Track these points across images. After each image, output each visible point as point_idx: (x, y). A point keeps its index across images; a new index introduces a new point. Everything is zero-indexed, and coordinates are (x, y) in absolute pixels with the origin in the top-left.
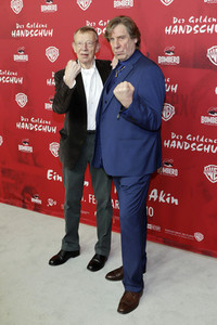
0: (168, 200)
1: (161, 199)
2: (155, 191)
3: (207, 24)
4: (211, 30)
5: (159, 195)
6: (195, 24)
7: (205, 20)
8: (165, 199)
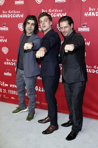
0: (42, 90)
1: (39, 90)
2: (37, 87)
3: (57, 12)
4: (59, 15)
5: (38, 88)
6: (52, 13)
7: (56, 11)
8: (41, 90)
